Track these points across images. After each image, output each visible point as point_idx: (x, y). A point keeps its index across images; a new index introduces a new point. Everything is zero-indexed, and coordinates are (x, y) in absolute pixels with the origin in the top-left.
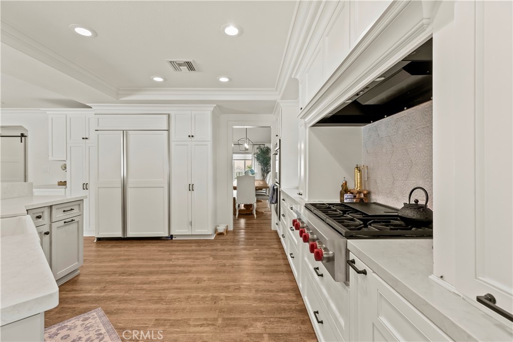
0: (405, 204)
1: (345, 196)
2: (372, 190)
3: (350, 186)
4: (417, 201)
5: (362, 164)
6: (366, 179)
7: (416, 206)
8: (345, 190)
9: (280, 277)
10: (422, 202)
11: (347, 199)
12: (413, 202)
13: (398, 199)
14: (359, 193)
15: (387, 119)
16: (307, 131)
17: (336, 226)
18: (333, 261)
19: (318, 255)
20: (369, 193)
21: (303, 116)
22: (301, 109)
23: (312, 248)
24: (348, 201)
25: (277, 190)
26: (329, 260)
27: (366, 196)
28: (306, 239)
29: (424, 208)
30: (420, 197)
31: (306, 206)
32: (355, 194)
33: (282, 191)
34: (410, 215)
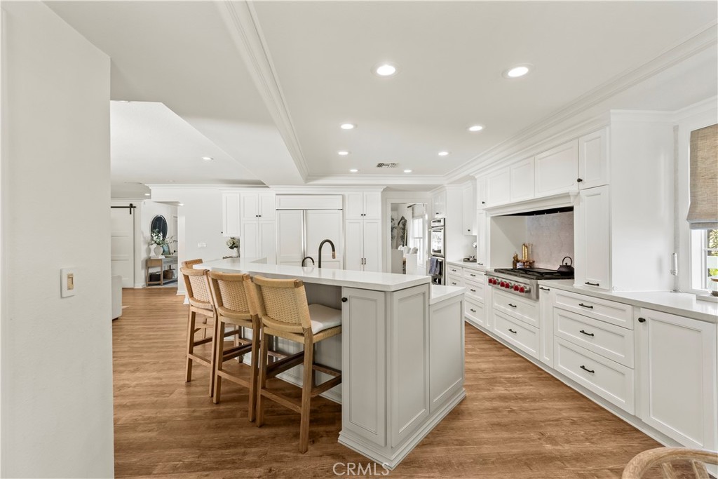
0: (560, 266)
1: (518, 264)
2: (535, 260)
3: (520, 258)
4: (566, 264)
5: (527, 243)
6: (530, 253)
7: (567, 266)
8: (516, 261)
10: (569, 264)
11: (519, 266)
12: (564, 264)
13: (553, 265)
14: (527, 262)
16: (489, 219)
17: (529, 276)
18: (529, 292)
19: (522, 290)
20: (534, 262)
21: (488, 210)
22: (483, 203)
23: (516, 288)
24: (520, 267)
25: (441, 263)
26: (527, 292)
27: (531, 264)
28: (507, 286)
29: (570, 266)
30: (568, 261)
31: (496, 270)
32: (524, 263)
33: (450, 264)
34: (564, 270)
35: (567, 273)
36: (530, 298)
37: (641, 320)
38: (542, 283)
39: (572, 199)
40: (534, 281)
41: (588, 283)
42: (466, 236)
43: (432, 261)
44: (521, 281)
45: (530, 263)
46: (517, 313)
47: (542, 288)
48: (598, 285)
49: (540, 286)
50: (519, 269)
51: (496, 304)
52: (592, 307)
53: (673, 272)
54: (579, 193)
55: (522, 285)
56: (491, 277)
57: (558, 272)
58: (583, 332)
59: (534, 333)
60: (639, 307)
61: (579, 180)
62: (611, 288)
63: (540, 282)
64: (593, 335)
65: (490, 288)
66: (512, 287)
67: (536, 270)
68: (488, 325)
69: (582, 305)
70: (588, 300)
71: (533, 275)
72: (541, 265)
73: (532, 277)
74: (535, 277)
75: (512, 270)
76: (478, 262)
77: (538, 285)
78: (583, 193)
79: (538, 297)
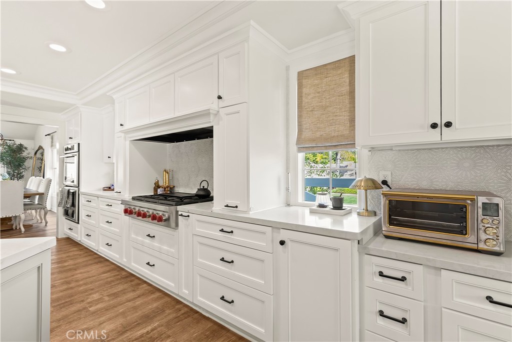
0: (198, 189)
1: (159, 190)
2: (175, 185)
3: (161, 184)
4: (204, 187)
5: (168, 169)
6: (171, 178)
7: (205, 190)
8: (157, 186)
9: (95, 266)
10: (206, 187)
11: (160, 191)
12: (202, 187)
13: (192, 189)
14: (168, 187)
15: (185, 143)
16: (128, 143)
17: (168, 202)
18: (168, 220)
19: (160, 219)
20: (174, 187)
21: (127, 132)
22: (121, 125)
23: (154, 218)
24: (161, 193)
25: (74, 194)
26: (165, 220)
27: (172, 189)
28: (144, 216)
29: (207, 189)
30: (205, 185)
31: (134, 198)
32: (165, 188)
33: (84, 194)
34: (201, 193)
35: (204, 196)
36: (169, 226)
37: (282, 243)
38: (182, 209)
39: (212, 117)
40: (173, 208)
41: (227, 206)
42: (106, 163)
43: (62, 192)
44: (160, 209)
45: (170, 188)
46: (155, 243)
47: (181, 215)
48: (237, 207)
49: (180, 213)
50: (159, 195)
51: (133, 236)
52: (232, 232)
53: (287, 189)
54: (218, 112)
55: (161, 213)
56: (127, 207)
57: (196, 195)
58: (222, 260)
59: (174, 265)
60: (279, 229)
61: (220, 97)
62: (249, 209)
63: (179, 208)
64: (232, 262)
65: (127, 218)
66: (149, 216)
67: (176, 195)
68: (125, 260)
69: (222, 230)
70: (228, 225)
71: (173, 201)
72: (181, 190)
73: (171, 203)
74: (174, 203)
75: (151, 197)
76: (115, 191)
77: (177, 212)
78: (222, 111)
79: (177, 225)
